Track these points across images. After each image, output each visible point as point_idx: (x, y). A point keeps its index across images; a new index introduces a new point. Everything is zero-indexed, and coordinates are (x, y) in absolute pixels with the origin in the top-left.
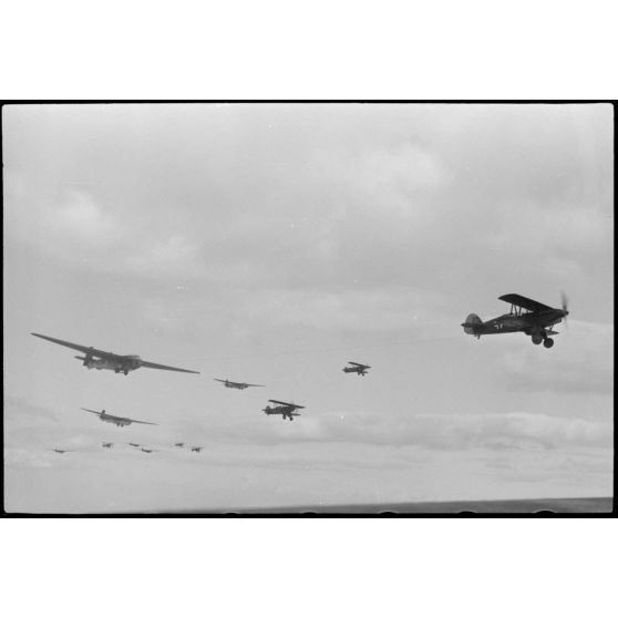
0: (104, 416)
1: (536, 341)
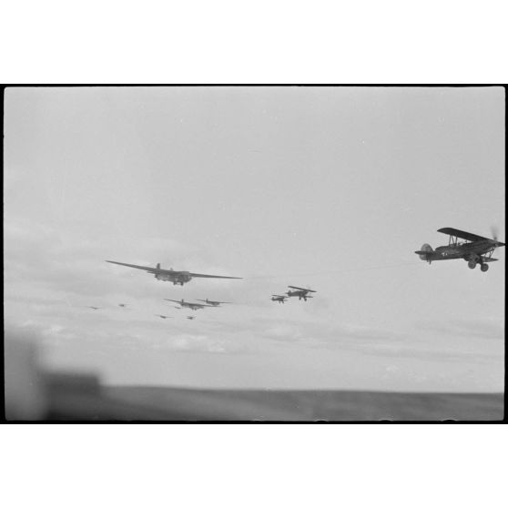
0: (183, 304)
1: (472, 266)
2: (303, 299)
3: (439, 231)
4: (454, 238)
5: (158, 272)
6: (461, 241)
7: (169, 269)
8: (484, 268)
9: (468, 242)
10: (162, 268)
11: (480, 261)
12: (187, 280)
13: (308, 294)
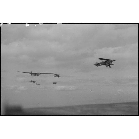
2: (58, 77)
3: (99, 59)
4: (102, 60)
5: (31, 74)
6: (104, 61)
7: (34, 73)
8: (110, 67)
9: (106, 61)
10: (32, 72)
11: (109, 65)
12: (39, 75)
13: (59, 76)
